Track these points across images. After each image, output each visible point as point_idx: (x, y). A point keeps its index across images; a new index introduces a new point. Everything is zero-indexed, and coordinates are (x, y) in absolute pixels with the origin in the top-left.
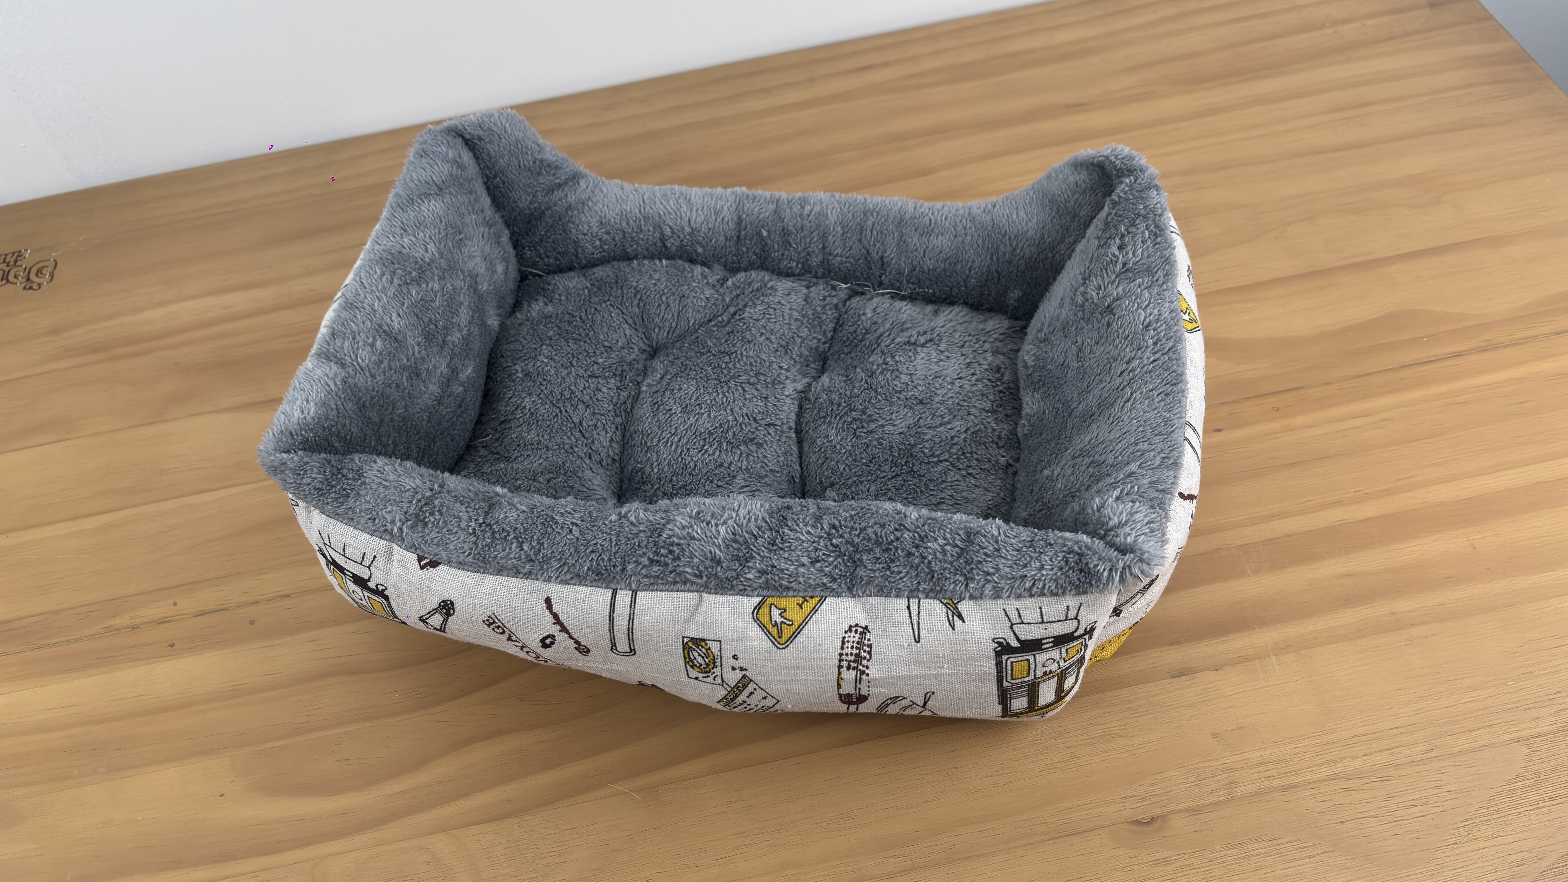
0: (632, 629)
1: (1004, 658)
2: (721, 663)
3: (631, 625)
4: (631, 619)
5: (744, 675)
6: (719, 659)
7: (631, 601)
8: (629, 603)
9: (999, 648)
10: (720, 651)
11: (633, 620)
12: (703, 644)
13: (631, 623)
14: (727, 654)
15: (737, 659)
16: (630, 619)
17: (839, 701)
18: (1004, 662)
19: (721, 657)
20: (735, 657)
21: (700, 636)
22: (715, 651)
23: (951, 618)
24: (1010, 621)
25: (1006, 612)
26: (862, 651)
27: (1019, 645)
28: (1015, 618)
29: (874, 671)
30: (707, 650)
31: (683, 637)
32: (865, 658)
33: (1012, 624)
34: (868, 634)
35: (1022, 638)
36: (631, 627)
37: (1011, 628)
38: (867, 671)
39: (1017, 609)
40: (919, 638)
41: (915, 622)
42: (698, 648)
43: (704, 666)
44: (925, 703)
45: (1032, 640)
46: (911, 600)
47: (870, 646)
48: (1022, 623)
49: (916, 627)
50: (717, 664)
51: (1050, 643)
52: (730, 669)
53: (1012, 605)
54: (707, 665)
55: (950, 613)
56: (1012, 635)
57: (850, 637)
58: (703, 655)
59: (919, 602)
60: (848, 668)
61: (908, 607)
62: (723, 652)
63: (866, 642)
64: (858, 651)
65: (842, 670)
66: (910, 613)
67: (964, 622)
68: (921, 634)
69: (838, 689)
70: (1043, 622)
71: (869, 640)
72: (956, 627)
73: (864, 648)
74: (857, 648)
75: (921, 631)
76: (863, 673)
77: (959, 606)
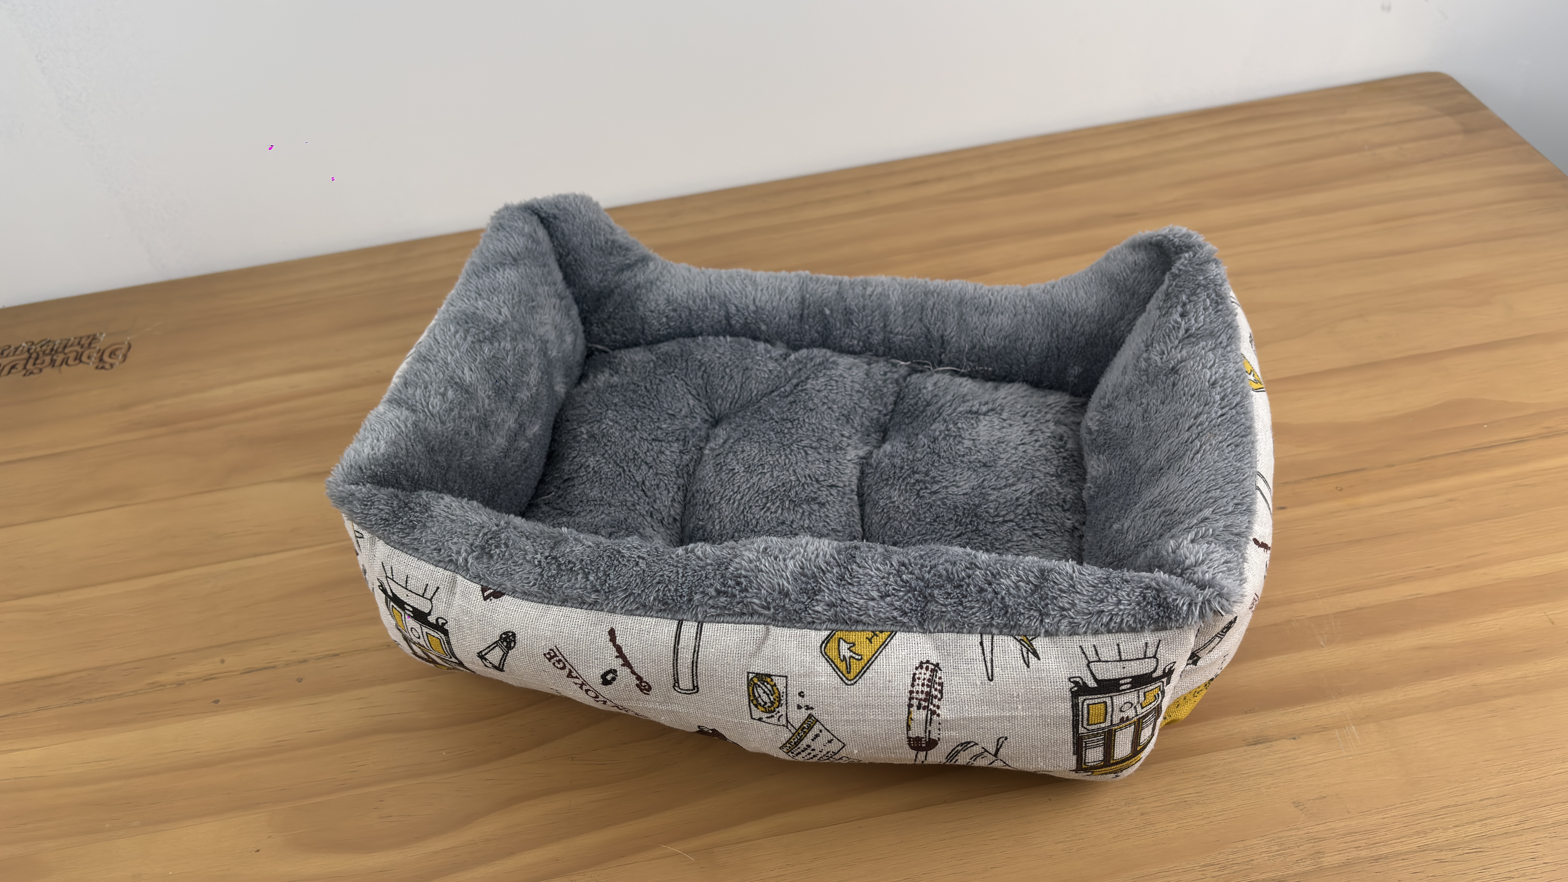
0: (697, 662)
1: (1081, 699)
2: (786, 701)
3: (695, 658)
4: (696, 652)
5: (810, 714)
6: (785, 697)
7: (697, 633)
8: (695, 634)
9: (1076, 688)
10: (786, 687)
11: (698, 652)
12: (769, 680)
13: (695, 656)
14: (793, 691)
15: (803, 696)
16: (694, 651)
17: (908, 746)
18: (1080, 704)
19: (787, 694)
20: (801, 694)
21: (766, 671)
22: (781, 688)
23: (1025, 655)
24: (1087, 659)
25: (1082, 650)
26: (933, 690)
27: (1096, 686)
28: (1092, 657)
29: (945, 712)
30: (772, 686)
31: (748, 673)
32: (936, 697)
33: (1089, 662)
34: (939, 672)
35: (1099, 677)
36: (695, 661)
37: (1088, 666)
38: (938, 711)
39: (1094, 646)
40: (992, 676)
41: (988, 659)
42: (763, 684)
43: (769, 704)
44: (998, 750)
45: (1110, 680)
46: (984, 637)
47: (941, 684)
48: (1099, 661)
49: (989, 665)
50: (782, 702)
51: (1127, 683)
52: (796, 707)
53: (1089, 642)
54: (772, 703)
55: (1024, 650)
56: (1089, 674)
57: (921, 673)
58: (768, 692)
59: (992, 638)
60: (919, 708)
61: (981, 644)
62: (789, 689)
63: (937, 680)
64: (928, 689)
65: (912, 709)
66: (983, 650)
67: (1039, 659)
68: (995, 672)
69: (907, 731)
70: (1121, 660)
71: (940, 678)
72: (1031, 664)
73: (936, 686)
74: (928, 686)
75: (994, 668)
76: (933, 713)
77: (1034, 643)
